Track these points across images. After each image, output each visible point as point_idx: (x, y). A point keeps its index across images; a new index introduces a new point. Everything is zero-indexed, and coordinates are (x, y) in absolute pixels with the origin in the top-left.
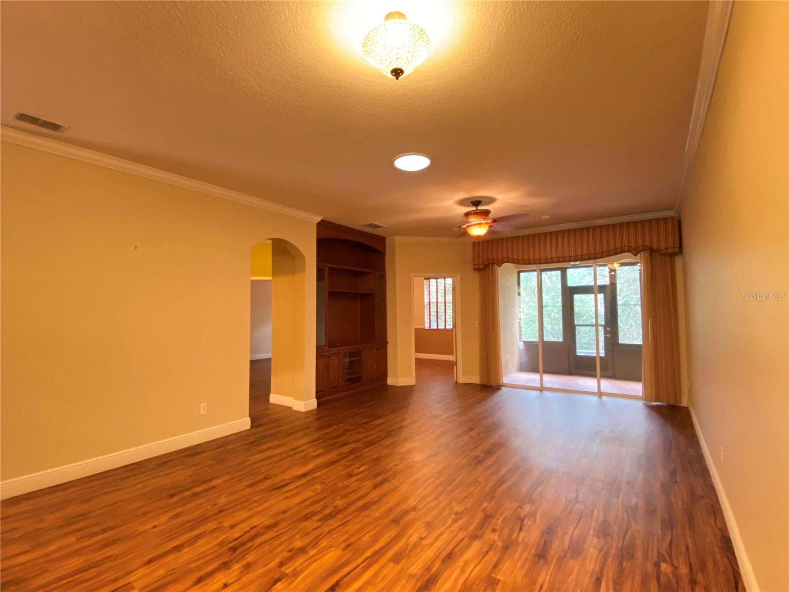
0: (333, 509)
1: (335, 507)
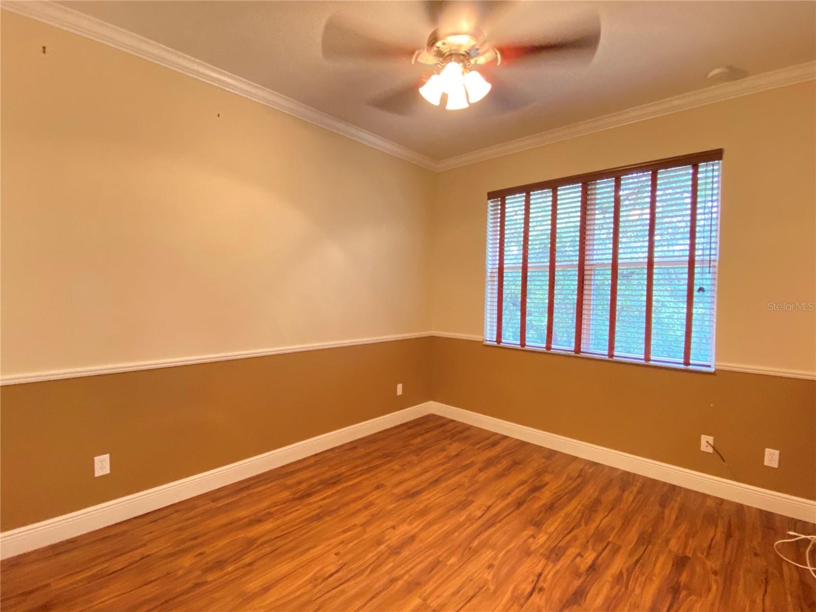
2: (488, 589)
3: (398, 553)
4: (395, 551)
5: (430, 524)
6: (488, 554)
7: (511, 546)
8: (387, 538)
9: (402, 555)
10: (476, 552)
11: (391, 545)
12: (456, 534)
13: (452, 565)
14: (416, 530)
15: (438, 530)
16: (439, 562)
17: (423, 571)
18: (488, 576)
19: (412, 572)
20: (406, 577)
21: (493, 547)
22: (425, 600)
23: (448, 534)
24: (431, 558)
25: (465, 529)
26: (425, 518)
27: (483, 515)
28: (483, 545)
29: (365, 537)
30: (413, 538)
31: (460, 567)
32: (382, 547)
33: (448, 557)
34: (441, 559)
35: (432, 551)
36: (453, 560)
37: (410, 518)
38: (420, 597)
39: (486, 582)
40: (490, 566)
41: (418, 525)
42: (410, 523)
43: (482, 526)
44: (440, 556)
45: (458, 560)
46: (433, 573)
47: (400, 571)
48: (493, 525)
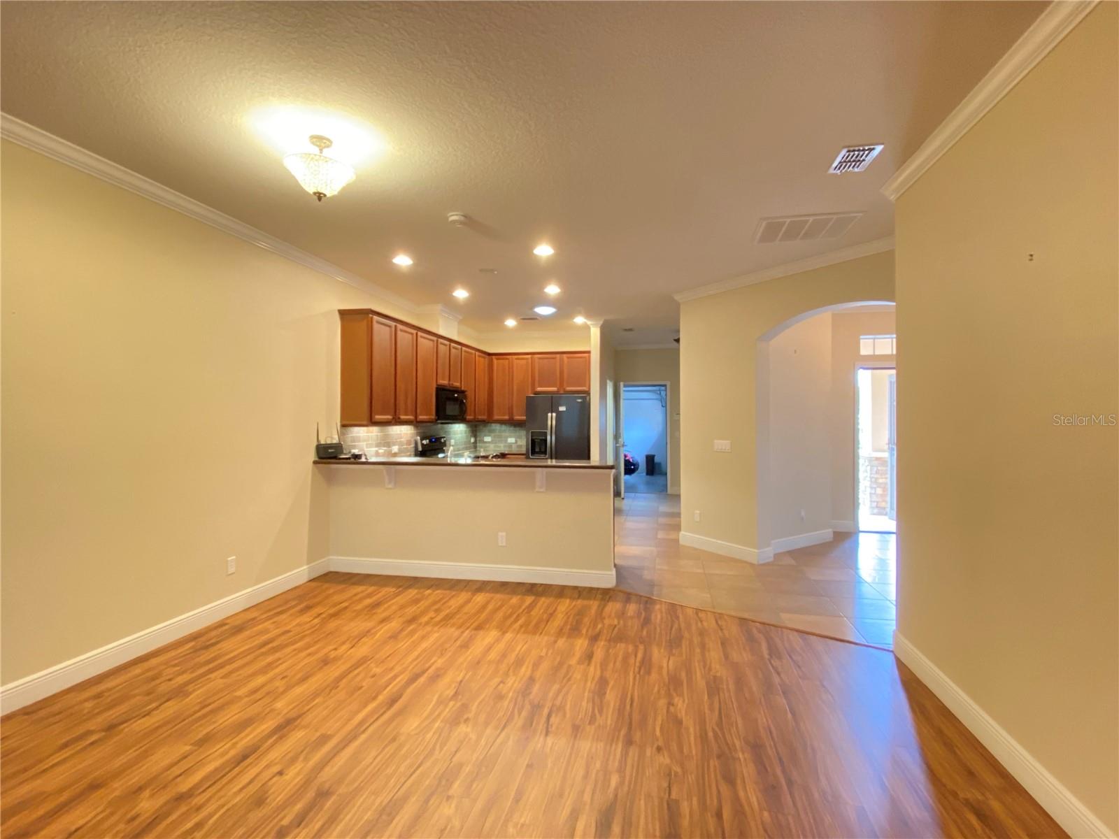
0: (451, 792)
1: (449, 798)
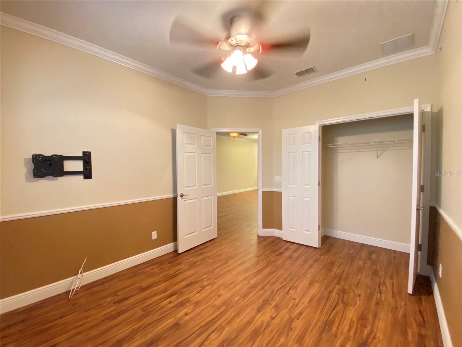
2: (223, 287)
3: (264, 301)
4: (266, 302)
5: (249, 323)
6: (218, 302)
7: (204, 307)
8: (273, 310)
9: (262, 300)
10: (224, 304)
11: (269, 305)
12: (233, 315)
13: (237, 296)
14: (258, 317)
15: (244, 318)
16: (243, 297)
17: (250, 293)
18: (222, 291)
19: (256, 292)
20: (257, 290)
21: (214, 306)
22: (249, 283)
23: (238, 315)
24: (247, 299)
25: (227, 319)
26: (253, 329)
27: (210, 335)
28: (219, 307)
29: (286, 310)
30: (259, 311)
31: (233, 295)
32: (274, 304)
33: (239, 299)
34: (243, 299)
35: (247, 303)
36: (236, 299)
37: (264, 328)
38: (251, 284)
39: (223, 289)
40: (219, 296)
41: (257, 321)
42: (263, 322)
43: (215, 323)
44: (243, 300)
45: (234, 299)
46: (246, 292)
47: (261, 292)
48: (207, 324)
